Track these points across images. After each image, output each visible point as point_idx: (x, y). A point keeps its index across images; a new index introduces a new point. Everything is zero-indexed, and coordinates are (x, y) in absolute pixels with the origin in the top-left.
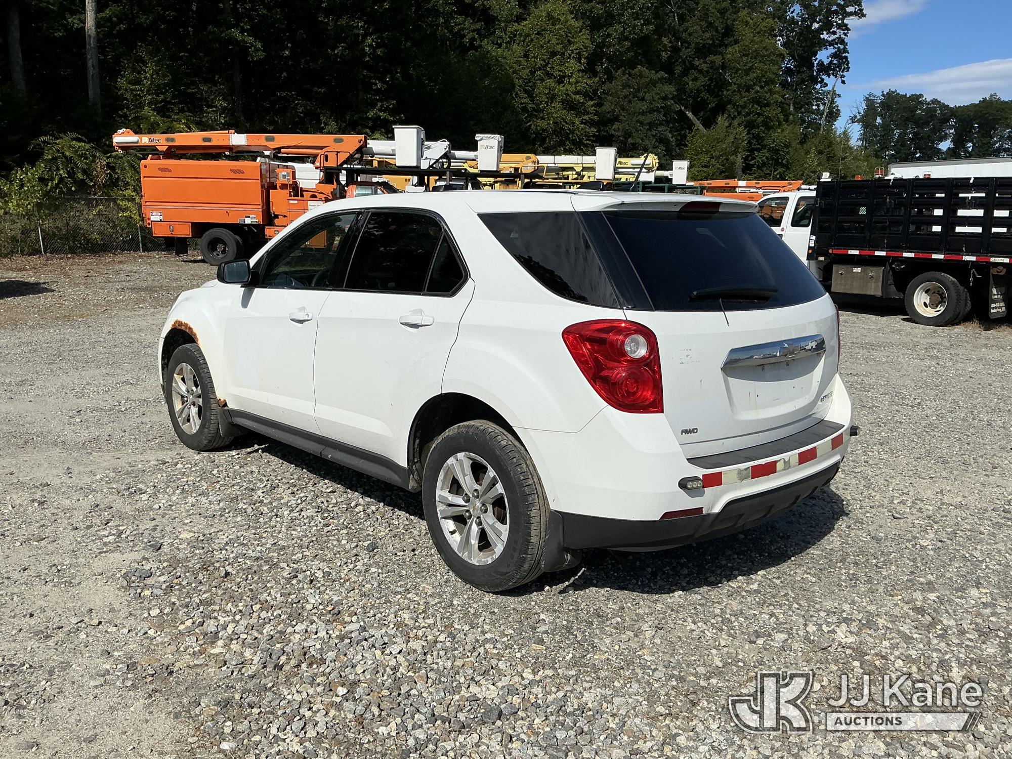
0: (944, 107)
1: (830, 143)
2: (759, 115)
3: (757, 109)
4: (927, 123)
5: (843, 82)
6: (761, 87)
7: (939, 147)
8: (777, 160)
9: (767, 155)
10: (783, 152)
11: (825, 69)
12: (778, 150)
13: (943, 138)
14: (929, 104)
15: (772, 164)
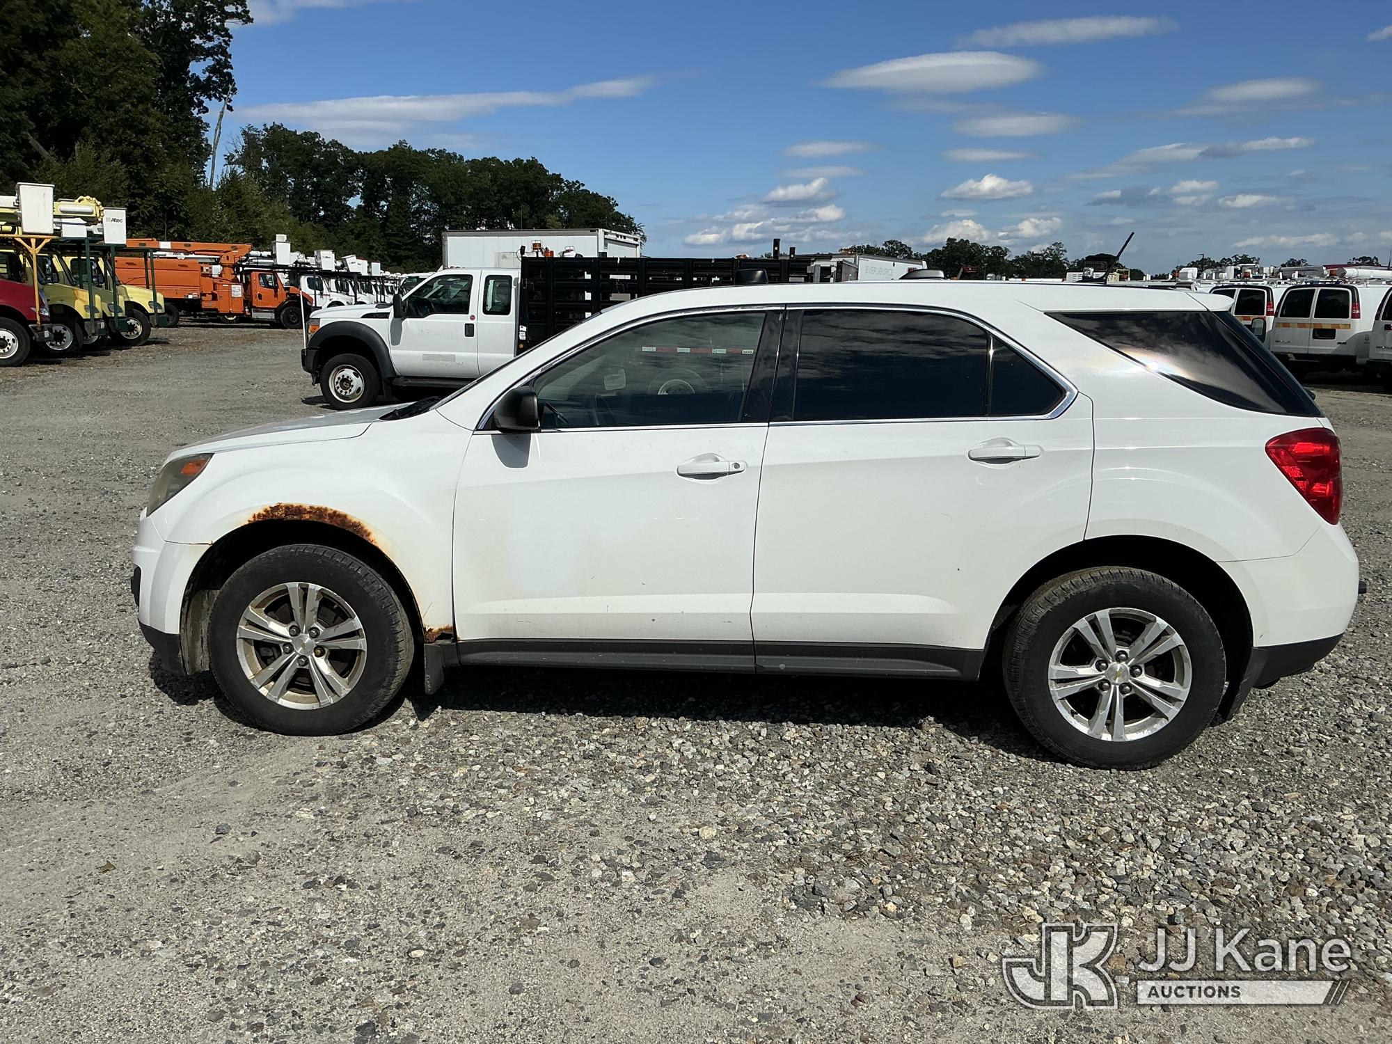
0: (346, 151)
1: (239, 192)
2: (136, 145)
3: (131, 136)
4: (328, 172)
5: (230, 108)
6: (133, 104)
7: (348, 203)
8: (171, 211)
9: (155, 203)
10: (179, 201)
11: (205, 88)
12: (170, 198)
13: (351, 194)
14: (327, 146)
15: (163, 218)
